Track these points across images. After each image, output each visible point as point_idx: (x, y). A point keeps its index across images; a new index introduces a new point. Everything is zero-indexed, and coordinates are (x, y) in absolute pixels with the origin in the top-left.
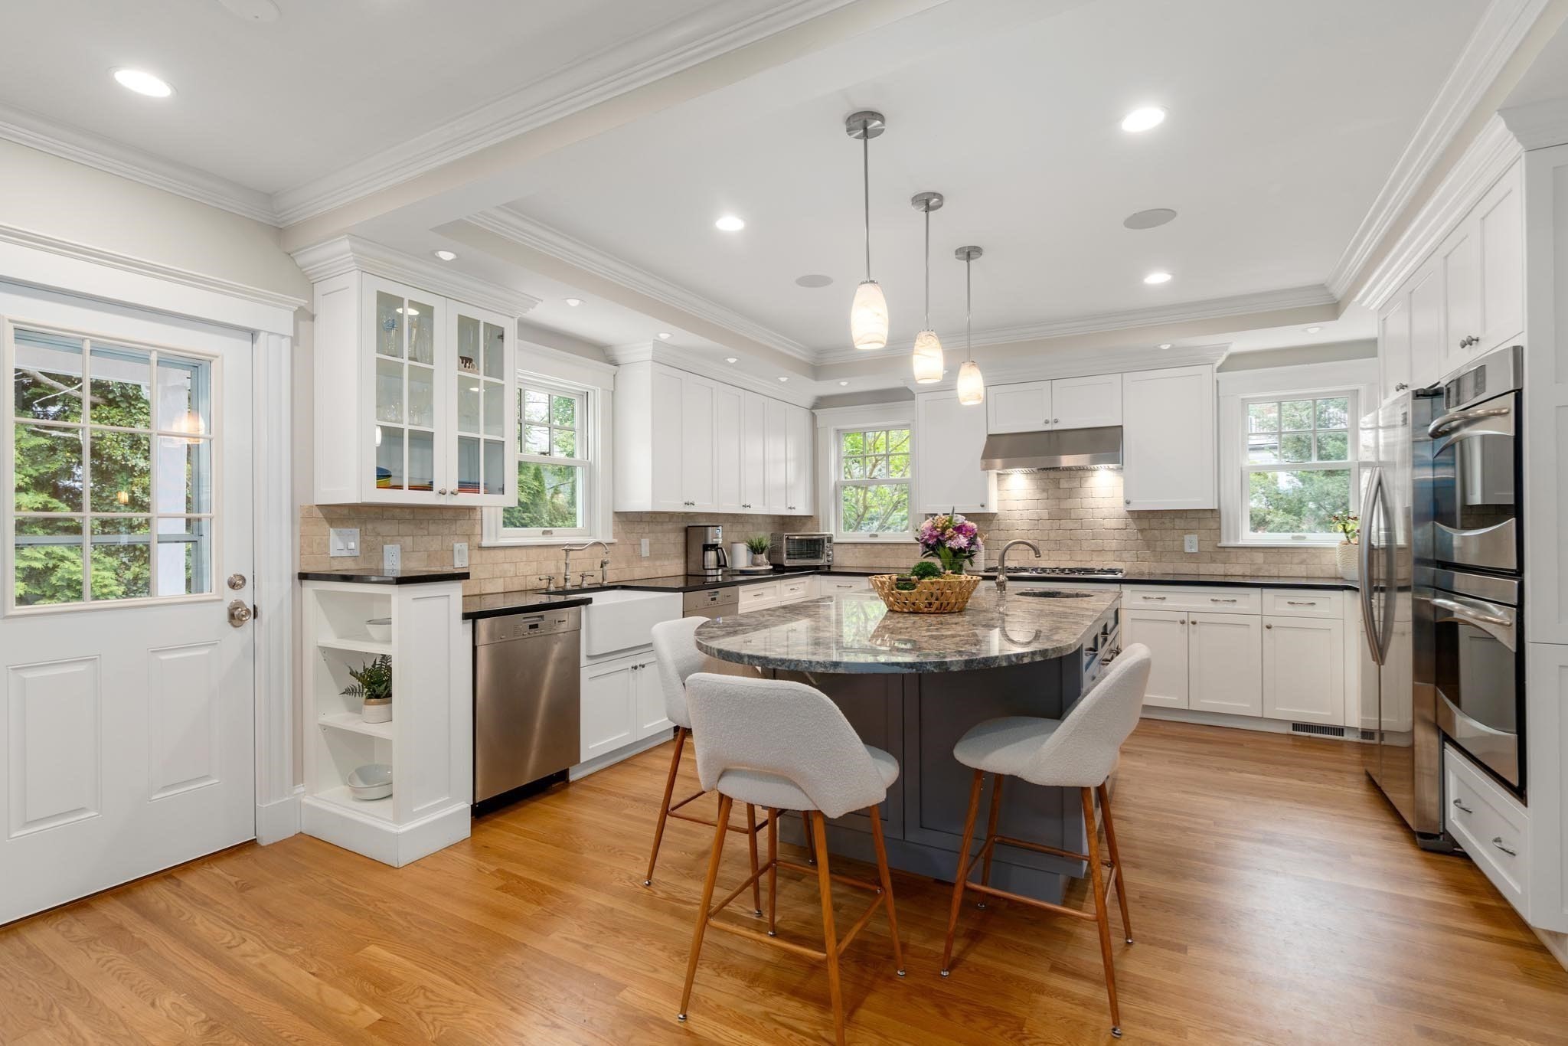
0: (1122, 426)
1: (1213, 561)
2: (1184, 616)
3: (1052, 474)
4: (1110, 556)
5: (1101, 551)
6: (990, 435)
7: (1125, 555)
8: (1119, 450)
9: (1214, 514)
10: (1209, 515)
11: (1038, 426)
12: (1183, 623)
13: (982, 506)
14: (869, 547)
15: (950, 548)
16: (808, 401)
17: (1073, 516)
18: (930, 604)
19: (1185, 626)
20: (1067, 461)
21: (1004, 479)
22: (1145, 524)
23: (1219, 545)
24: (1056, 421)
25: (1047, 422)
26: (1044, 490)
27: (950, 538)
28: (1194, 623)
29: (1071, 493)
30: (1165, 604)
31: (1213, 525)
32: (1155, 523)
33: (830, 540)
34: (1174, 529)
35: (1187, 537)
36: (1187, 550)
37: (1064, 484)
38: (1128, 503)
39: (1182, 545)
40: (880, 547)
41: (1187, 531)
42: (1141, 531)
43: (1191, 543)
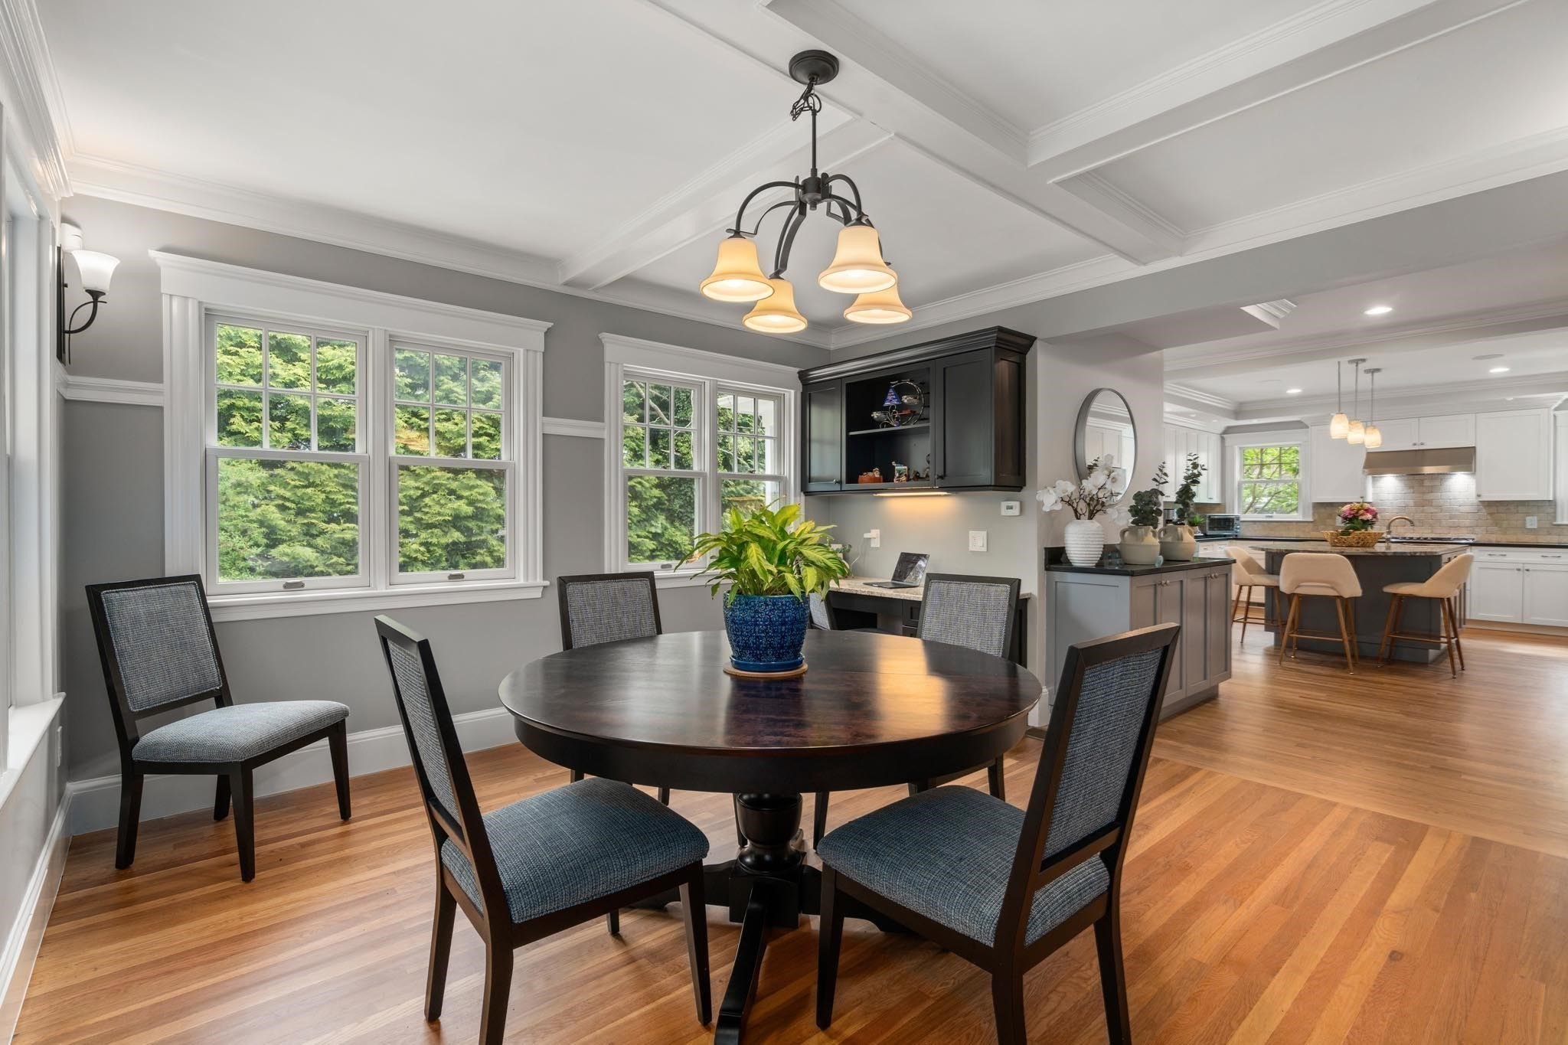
0: (1474, 448)
1: (1550, 534)
2: (1520, 566)
3: (1417, 477)
4: (1464, 531)
5: (1457, 527)
6: (1368, 453)
7: (1477, 530)
8: (1471, 463)
9: (1552, 504)
10: (1547, 504)
11: (1407, 446)
12: (1519, 570)
13: (1362, 497)
14: (1266, 524)
15: (1362, 520)
16: (1221, 430)
17: (1434, 504)
18: (1358, 543)
19: (1521, 572)
20: (1428, 470)
21: (1377, 480)
22: (1493, 509)
23: (1555, 523)
24: (1422, 444)
25: (1415, 444)
26: (1412, 487)
27: (1362, 515)
28: (1528, 570)
29: (1432, 489)
30: (1505, 558)
31: (1550, 510)
32: (1501, 509)
33: (1238, 519)
34: (1518, 513)
35: (1528, 518)
36: (1528, 526)
37: (1427, 483)
38: (1479, 496)
39: (1525, 524)
40: (1275, 524)
41: (1528, 514)
42: (1491, 514)
43: (1532, 522)
